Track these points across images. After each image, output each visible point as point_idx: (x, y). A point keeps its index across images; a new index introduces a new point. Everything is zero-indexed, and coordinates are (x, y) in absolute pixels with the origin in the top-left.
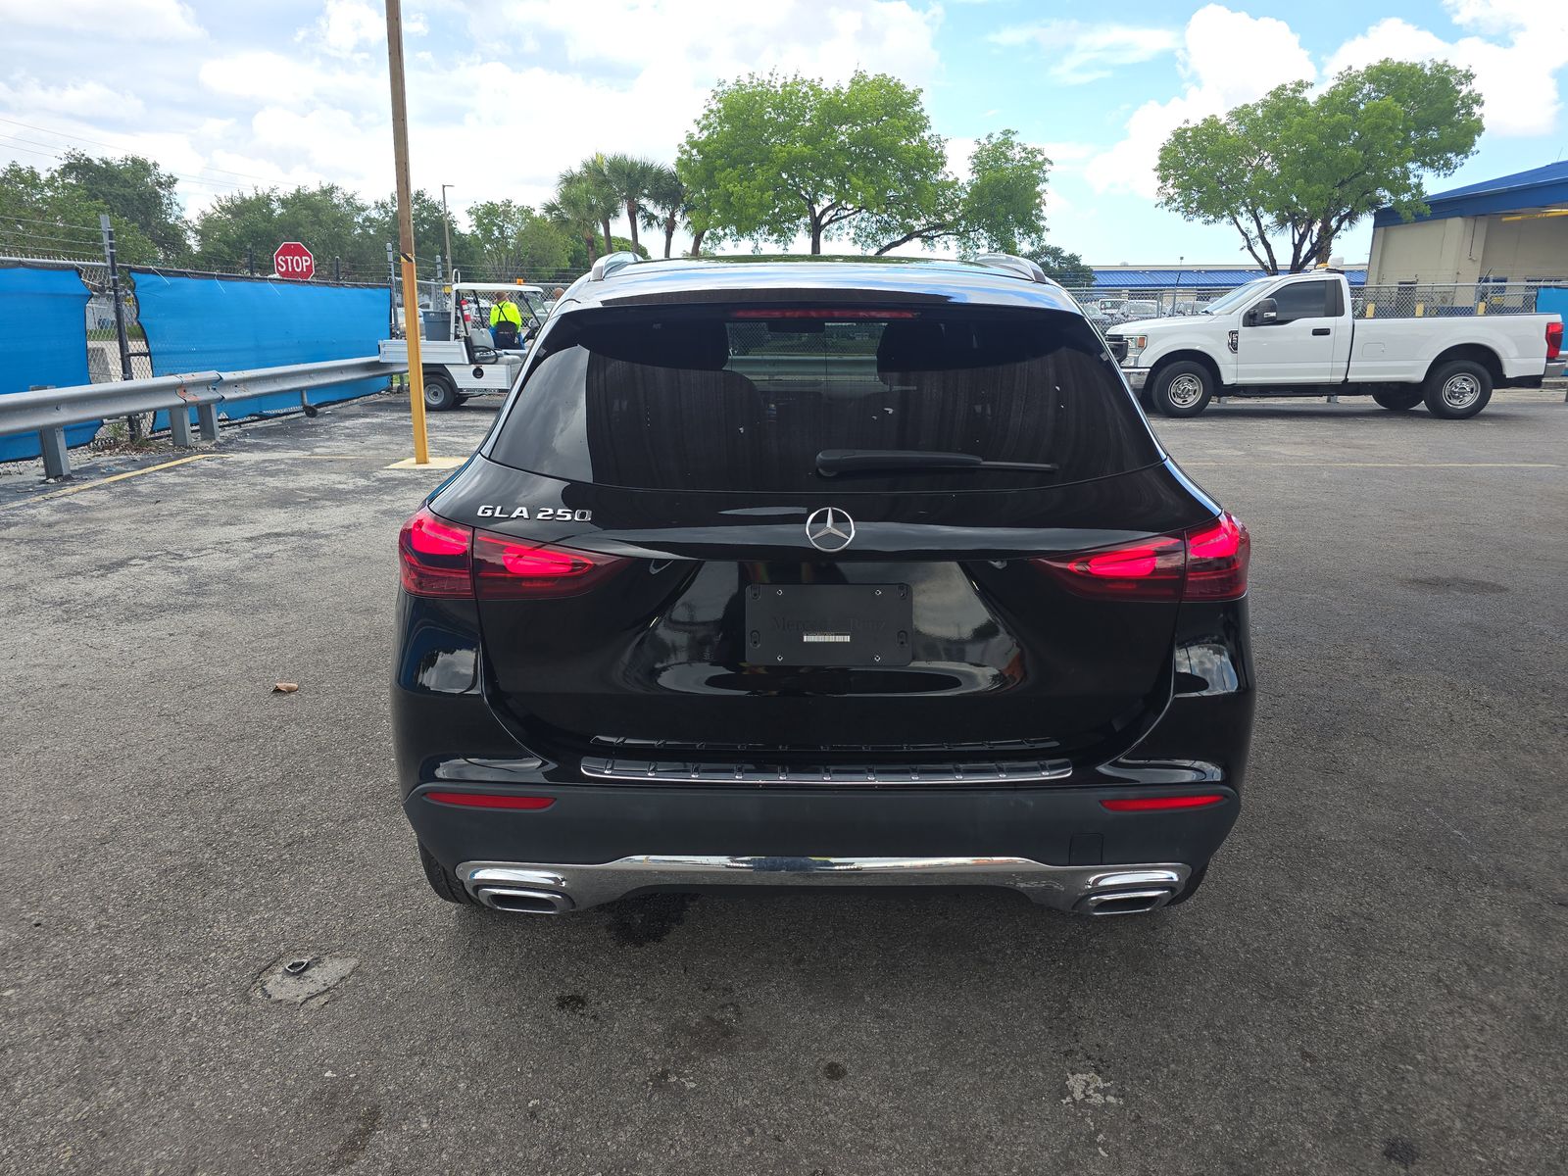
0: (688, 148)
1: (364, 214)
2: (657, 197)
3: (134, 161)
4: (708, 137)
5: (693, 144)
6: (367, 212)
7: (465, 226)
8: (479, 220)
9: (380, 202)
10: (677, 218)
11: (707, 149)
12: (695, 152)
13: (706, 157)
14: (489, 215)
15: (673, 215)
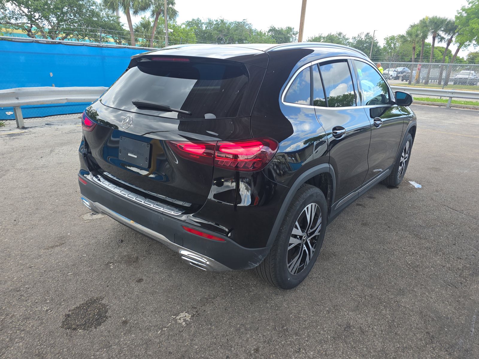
0: (461, 11)
1: (348, 41)
2: (447, 31)
3: (289, 28)
4: (472, 6)
5: (463, 10)
6: (348, 40)
7: (382, 44)
8: (388, 42)
9: (354, 37)
10: (454, 39)
11: (468, 11)
12: (464, 12)
13: (468, 14)
14: (391, 40)
15: (452, 37)
